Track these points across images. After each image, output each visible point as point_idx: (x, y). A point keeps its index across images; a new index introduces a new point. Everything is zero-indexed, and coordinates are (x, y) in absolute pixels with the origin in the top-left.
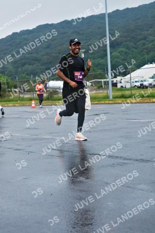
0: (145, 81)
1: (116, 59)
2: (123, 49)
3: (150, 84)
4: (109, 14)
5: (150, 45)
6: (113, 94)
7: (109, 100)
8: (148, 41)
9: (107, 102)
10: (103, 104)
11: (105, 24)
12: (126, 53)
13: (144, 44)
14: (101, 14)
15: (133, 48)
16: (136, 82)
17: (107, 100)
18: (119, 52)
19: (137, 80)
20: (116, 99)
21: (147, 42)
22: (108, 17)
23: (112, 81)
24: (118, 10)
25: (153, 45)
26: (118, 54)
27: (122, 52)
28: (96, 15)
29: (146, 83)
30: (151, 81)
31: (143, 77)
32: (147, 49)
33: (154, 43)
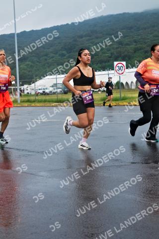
0: (46, 89)
1: (23, 71)
2: (29, 63)
3: (51, 92)
4: (18, 34)
5: (50, 60)
6: (21, 99)
7: (17, 103)
9: (16, 105)
11: (15, 42)
12: (31, 66)
13: (46, 60)
14: (11, 34)
15: (38, 62)
16: (39, 89)
17: (15, 103)
18: (26, 65)
19: (40, 88)
20: (23, 103)
21: (49, 58)
22: (17, 36)
23: (20, 88)
24: (25, 32)
25: (53, 60)
26: (25, 67)
27: (28, 65)
28: (7, 35)
29: (47, 91)
30: (51, 89)
31: (45, 86)
32: (48, 63)
33: (54, 59)
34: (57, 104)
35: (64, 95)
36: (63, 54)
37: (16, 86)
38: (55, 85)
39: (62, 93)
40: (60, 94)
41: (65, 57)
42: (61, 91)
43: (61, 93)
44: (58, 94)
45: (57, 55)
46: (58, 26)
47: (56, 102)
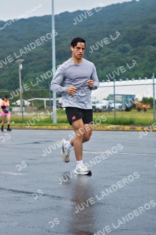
0: (98, 103)
3: (104, 107)
4: (56, 16)
5: (105, 59)
6: (58, 117)
7: (52, 124)
8: (103, 53)
9: (50, 127)
10: (44, 129)
14: (45, 16)
17: (49, 124)
20: (62, 124)
21: (102, 55)
23: (57, 101)
24: (67, 13)
25: (109, 58)
28: (40, 17)
29: (99, 106)
30: (105, 103)
31: (95, 98)
32: (101, 63)
33: (110, 55)
34: (114, 126)
35: (125, 112)
36: (125, 48)
37: (52, 97)
38: (112, 97)
39: (122, 111)
40: (119, 111)
41: (129, 53)
42: (121, 107)
43: (120, 109)
44: (116, 110)
45: (116, 50)
46: (118, 4)
47: (113, 124)
